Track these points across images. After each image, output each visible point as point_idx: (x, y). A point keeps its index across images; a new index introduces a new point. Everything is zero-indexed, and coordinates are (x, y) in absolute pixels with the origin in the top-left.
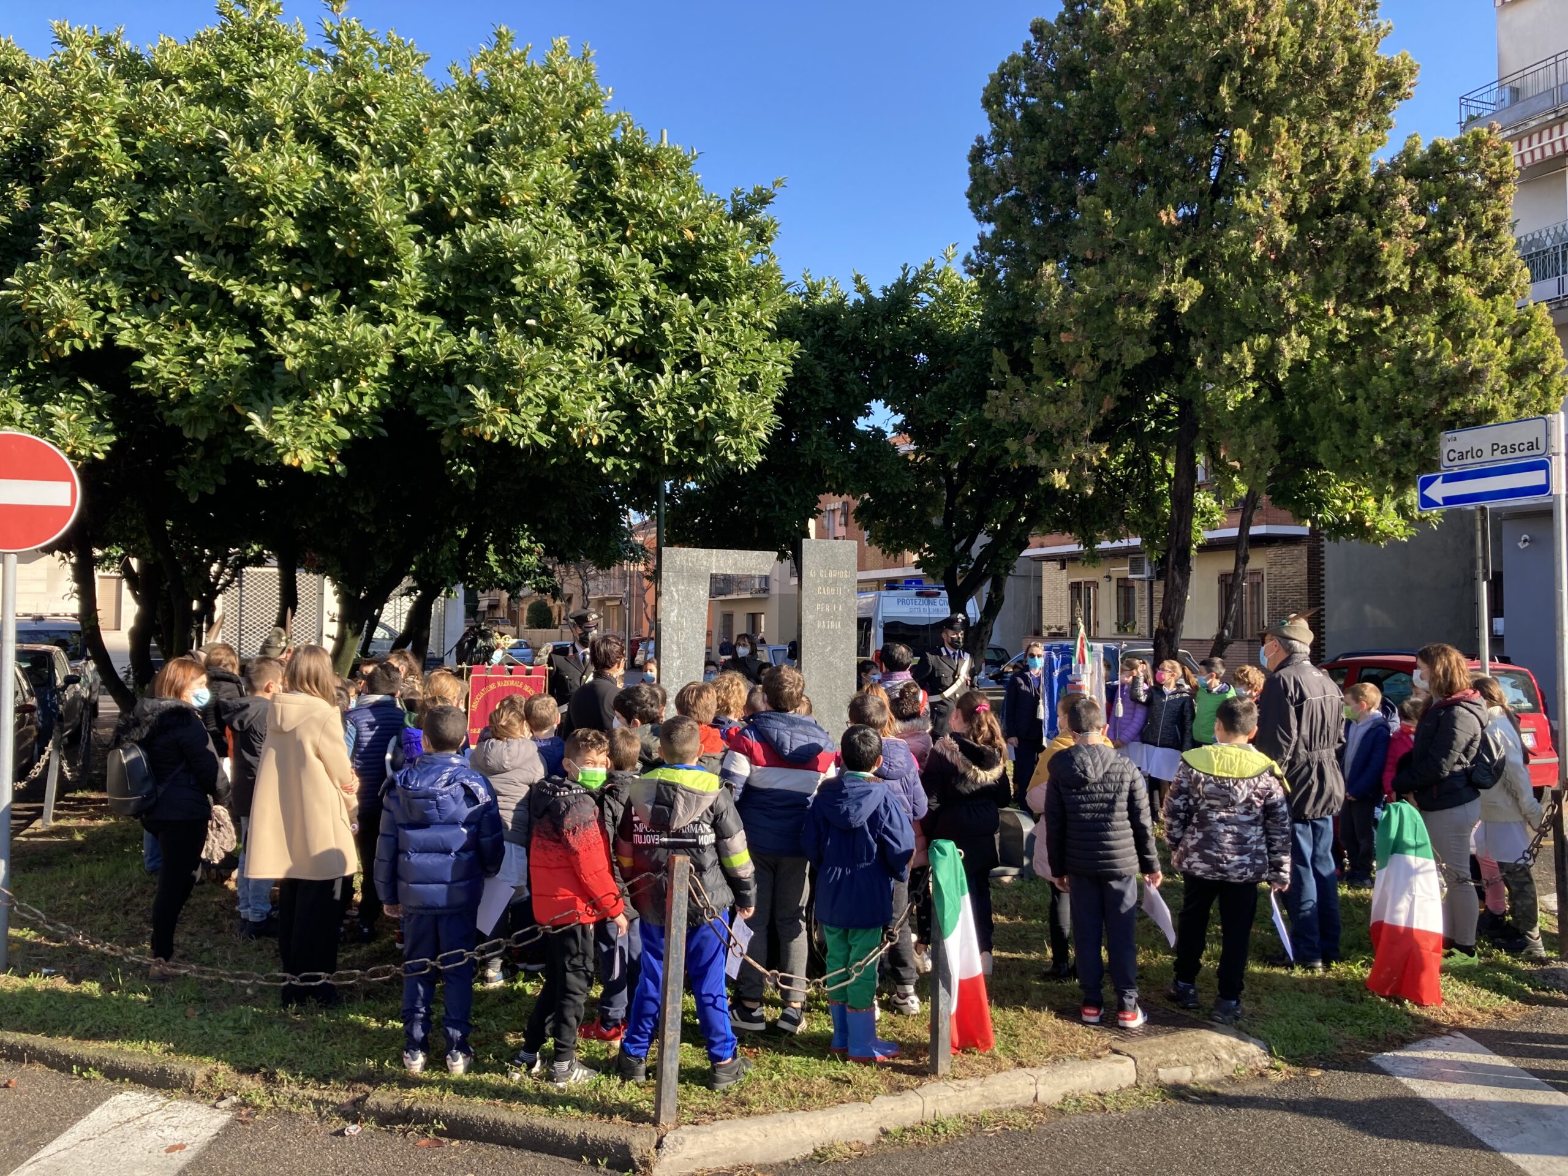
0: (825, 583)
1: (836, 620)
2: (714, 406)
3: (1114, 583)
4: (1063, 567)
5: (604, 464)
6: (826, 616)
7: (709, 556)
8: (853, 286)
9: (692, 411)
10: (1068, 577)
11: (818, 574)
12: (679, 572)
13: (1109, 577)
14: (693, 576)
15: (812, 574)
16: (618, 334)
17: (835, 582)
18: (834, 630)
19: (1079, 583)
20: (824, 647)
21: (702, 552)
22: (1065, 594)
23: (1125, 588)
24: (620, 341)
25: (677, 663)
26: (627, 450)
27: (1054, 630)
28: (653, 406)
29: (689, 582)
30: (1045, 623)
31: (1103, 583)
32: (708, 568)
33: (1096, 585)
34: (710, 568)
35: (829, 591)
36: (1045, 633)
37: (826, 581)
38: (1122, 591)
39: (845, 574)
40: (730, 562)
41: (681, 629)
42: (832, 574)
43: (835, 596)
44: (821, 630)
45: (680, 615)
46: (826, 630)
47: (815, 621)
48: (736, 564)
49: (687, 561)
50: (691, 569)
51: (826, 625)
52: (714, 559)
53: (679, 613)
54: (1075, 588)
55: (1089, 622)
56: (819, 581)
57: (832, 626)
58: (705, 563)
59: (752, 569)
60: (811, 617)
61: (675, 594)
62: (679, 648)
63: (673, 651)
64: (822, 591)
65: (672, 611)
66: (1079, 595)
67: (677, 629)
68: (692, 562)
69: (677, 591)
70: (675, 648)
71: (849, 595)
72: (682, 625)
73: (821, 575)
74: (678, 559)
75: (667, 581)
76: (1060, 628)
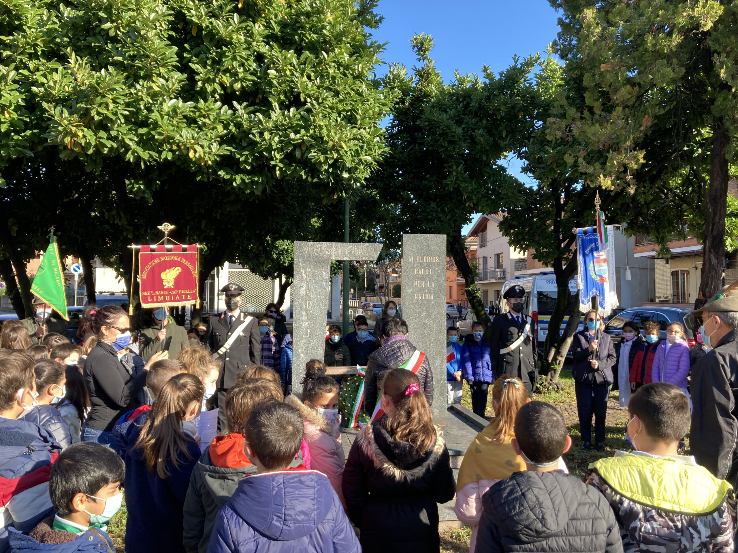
0: (421, 266)
1: (430, 293)
3: (699, 271)
4: (667, 262)
5: (235, 180)
6: (421, 290)
7: (330, 247)
10: (671, 268)
11: (415, 259)
12: (308, 259)
13: (696, 268)
14: (318, 262)
15: (411, 260)
17: (429, 265)
18: (428, 301)
19: (677, 272)
20: (420, 313)
21: (325, 244)
22: (669, 278)
24: (238, 86)
25: (305, 324)
26: (248, 168)
27: (662, 299)
28: (261, 134)
29: (315, 266)
30: (657, 294)
31: (692, 272)
32: (329, 256)
33: (688, 272)
34: (331, 255)
35: (425, 272)
36: (657, 300)
37: (421, 264)
39: (437, 260)
40: (346, 251)
41: (309, 300)
42: (426, 259)
43: (428, 275)
44: (418, 300)
45: (308, 290)
46: (422, 300)
47: (413, 293)
48: (351, 253)
49: (313, 251)
50: (316, 256)
51: (422, 296)
52: (334, 249)
53: (307, 288)
54: (675, 274)
55: (684, 294)
56: (416, 265)
57: (427, 298)
58: (327, 252)
59: (363, 256)
60: (410, 291)
61: (304, 275)
62: (307, 313)
63: (302, 316)
64: (418, 271)
65: (302, 287)
66: (677, 279)
67: (306, 300)
68: (317, 252)
69: (305, 273)
70: (304, 313)
71: (440, 274)
72: (309, 297)
73: (418, 260)
74: (306, 250)
75: (298, 265)
76: (666, 298)
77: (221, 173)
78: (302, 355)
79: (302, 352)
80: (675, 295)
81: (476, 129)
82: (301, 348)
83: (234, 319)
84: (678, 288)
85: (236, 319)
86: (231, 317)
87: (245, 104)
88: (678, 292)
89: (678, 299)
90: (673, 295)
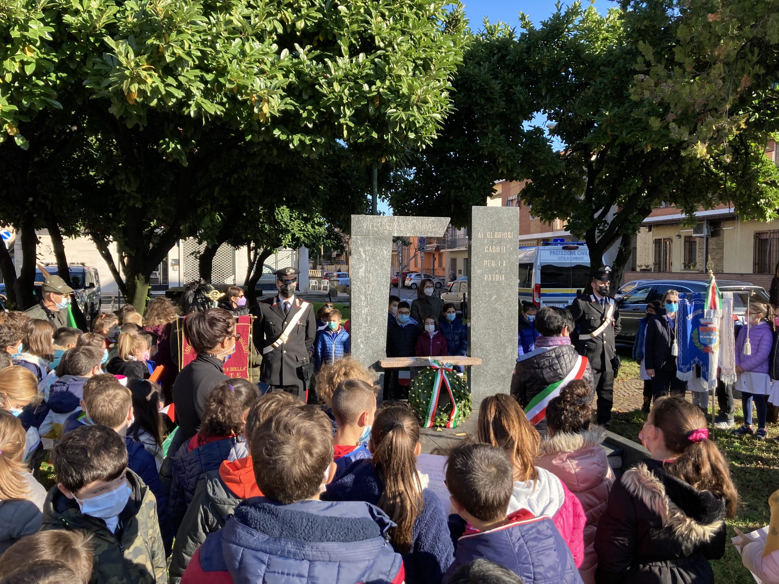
0: (492, 242)
1: (500, 273)
2: (387, 83)
3: (683, 239)
4: (650, 230)
5: (292, 141)
6: (492, 270)
7: (392, 221)
8: (520, 23)
9: (366, 87)
10: (653, 236)
11: (485, 235)
12: (366, 236)
13: (679, 236)
14: (378, 239)
15: (480, 236)
16: (299, 18)
17: (500, 242)
18: (499, 282)
19: (660, 240)
20: (490, 296)
22: (651, 247)
23: (689, 242)
24: (300, 25)
25: (365, 311)
26: (310, 126)
27: (644, 267)
28: (330, 84)
29: (375, 244)
30: (638, 263)
31: (675, 239)
32: (391, 232)
33: (670, 240)
34: (393, 231)
35: (496, 250)
36: (638, 269)
37: (492, 241)
38: (687, 244)
39: (509, 235)
40: (410, 226)
41: (369, 283)
42: (498, 235)
43: (500, 253)
44: (488, 282)
45: (367, 271)
46: (492, 281)
47: (483, 275)
48: (414, 228)
49: (373, 226)
50: (376, 232)
51: (492, 278)
52: (396, 224)
53: (366, 269)
54: (657, 242)
55: (666, 263)
56: (486, 242)
57: (497, 279)
58: (388, 227)
59: (428, 232)
60: (479, 271)
61: (363, 254)
62: (366, 298)
63: (361, 301)
64: (488, 249)
65: (361, 268)
66: (660, 247)
67: (366, 282)
68: (377, 227)
69: (365, 251)
70: (363, 298)
71: (512, 252)
72: (369, 279)
73: (488, 236)
74: (365, 225)
75: (356, 243)
76: (647, 267)
77: (277, 132)
78: (362, 345)
79: (362, 342)
80: (657, 263)
81: (513, 85)
82: (361, 337)
83: (289, 306)
84: (660, 257)
85: (292, 306)
86: (285, 304)
87: (308, 47)
88: (660, 261)
89: (660, 267)
90: (655, 264)
